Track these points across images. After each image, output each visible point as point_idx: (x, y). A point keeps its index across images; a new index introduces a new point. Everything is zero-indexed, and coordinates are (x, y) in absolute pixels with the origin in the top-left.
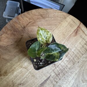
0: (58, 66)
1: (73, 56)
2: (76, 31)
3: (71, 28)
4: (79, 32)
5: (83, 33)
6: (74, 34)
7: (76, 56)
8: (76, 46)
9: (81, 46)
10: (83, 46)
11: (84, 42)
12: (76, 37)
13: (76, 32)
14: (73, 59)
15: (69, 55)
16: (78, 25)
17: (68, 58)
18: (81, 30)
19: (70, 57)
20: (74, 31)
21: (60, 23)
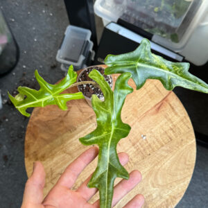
1: (145, 146)
2: (157, 107)
3: (150, 100)
4: (164, 109)
5: (171, 110)
6: (154, 110)
7: (150, 145)
8: (153, 130)
9: (162, 132)
10: (166, 132)
11: (170, 125)
12: (155, 116)
13: (159, 108)
14: (144, 150)
15: (138, 144)
16: (165, 96)
17: (135, 148)
18: (168, 105)
19: (140, 146)
20: (155, 106)
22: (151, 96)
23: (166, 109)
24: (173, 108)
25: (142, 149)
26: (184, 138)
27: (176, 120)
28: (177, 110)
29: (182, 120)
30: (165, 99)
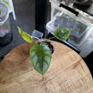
0: (49, 91)
1: (66, 87)
2: (75, 65)
3: (71, 61)
4: (78, 67)
5: (82, 69)
6: (73, 67)
7: (69, 87)
8: (71, 78)
9: (77, 80)
11: (81, 77)
12: (73, 70)
14: (66, 89)
15: (62, 85)
16: (79, 60)
17: (60, 87)
18: (80, 66)
19: (63, 86)
20: (73, 65)
21: (62, 55)
22: (71, 59)
23: (79, 68)
24: (83, 68)
25: (64, 88)
26: (89, 86)
27: (84, 74)
28: (85, 69)
29: (87, 75)
30: (79, 62)
